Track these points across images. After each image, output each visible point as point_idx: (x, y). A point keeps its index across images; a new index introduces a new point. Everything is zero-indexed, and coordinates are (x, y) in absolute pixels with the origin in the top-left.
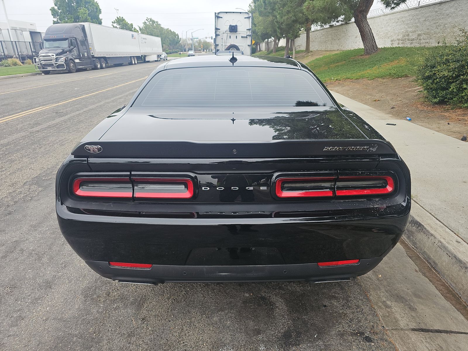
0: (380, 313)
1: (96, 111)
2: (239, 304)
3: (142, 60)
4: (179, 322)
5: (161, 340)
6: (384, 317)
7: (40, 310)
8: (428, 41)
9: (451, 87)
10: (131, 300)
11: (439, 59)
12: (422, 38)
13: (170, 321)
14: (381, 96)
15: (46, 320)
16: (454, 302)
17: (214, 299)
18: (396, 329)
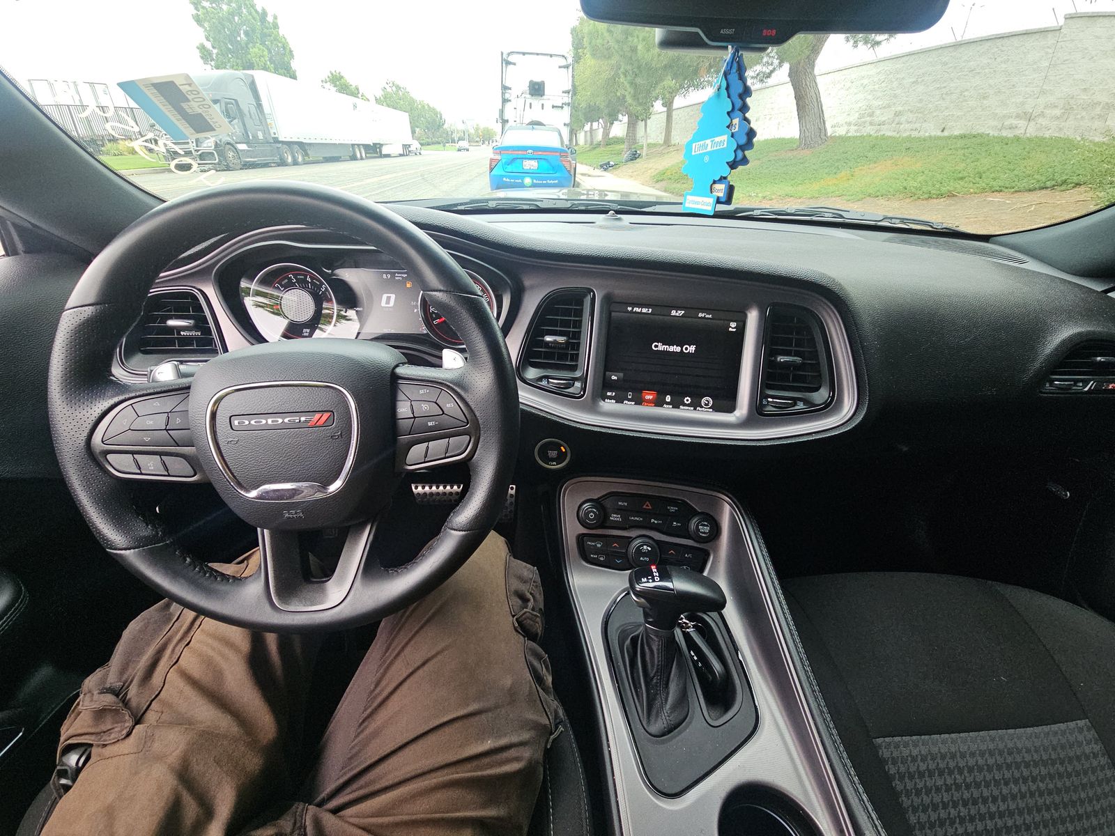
3: (376, 153)
8: (917, 125)
12: (903, 119)
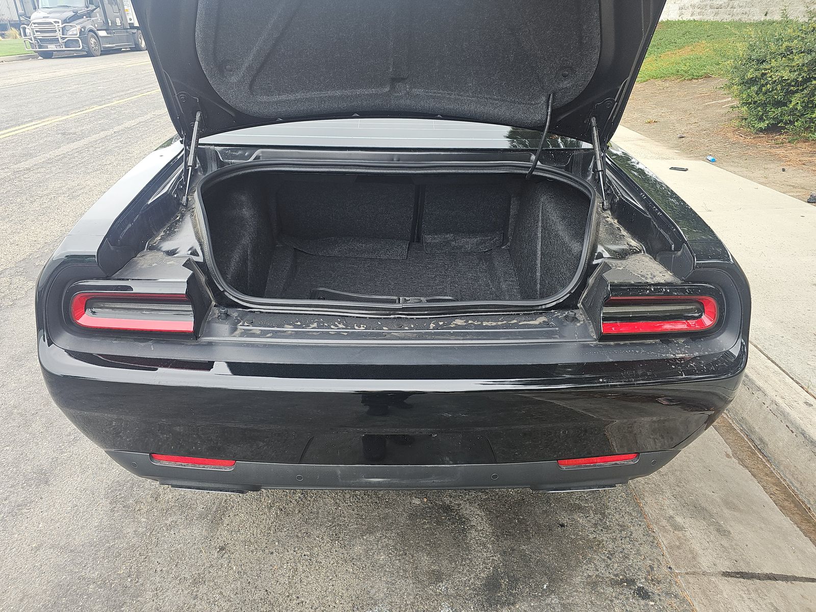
0: (664, 541)
1: (138, 132)
2: (402, 520)
4: (288, 555)
5: (256, 592)
6: (671, 547)
7: (26, 528)
8: (747, 9)
9: (791, 102)
10: (199, 509)
11: (773, 47)
12: (736, 4)
13: (272, 553)
14: (660, 114)
15: (37, 549)
16: (797, 518)
17: (356, 510)
18: (694, 573)
